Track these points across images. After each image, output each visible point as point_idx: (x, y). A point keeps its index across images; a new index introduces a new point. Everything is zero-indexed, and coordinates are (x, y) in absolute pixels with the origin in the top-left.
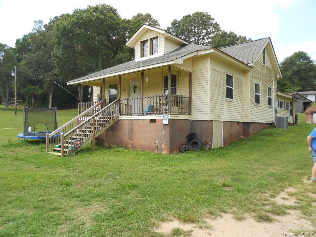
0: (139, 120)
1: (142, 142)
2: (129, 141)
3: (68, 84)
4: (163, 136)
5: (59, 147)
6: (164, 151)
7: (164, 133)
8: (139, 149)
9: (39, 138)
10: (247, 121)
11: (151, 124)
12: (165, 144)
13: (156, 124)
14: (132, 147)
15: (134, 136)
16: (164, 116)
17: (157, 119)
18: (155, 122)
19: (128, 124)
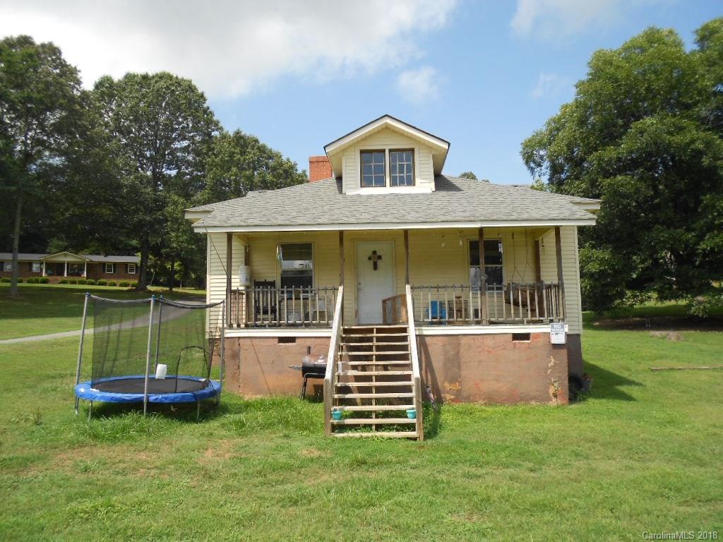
0: (482, 336)
1: (489, 386)
2: (448, 385)
4: (551, 368)
6: (554, 400)
7: (555, 363)
8: (483, 403)
11: (518, 346)
12: (556, 384)
13: (531, 344)
14: (458, 399)
15: (464, 373)
16: (552, 327)
17: (534, 333)
18: (528, 339)
19: (443, 346)
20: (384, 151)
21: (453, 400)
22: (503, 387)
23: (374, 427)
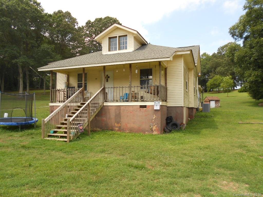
0: (128, 106)
1: (131, 125)
2: (116, 124)
3: (39, 70)
4: (154, 119)
5: (53, 132)
6: (155, 132)
7: (155, 117)
8: (128, 131)
9: (17, 124)
10: (192, 107)
11: (141, 110)
12: (156, 126)
13: (147, 110)
14: (120, 130)
15: (122, 120)
16: (155, 103)
17: (148, 105)
18: (146, 108)
19: (115, 110)
21: (118, 130)
22: (136, 126)
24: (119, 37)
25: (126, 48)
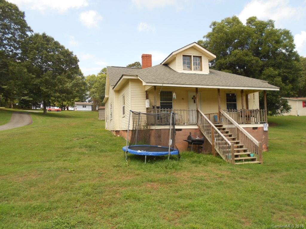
4: (263, 139)
11: (254, 131)
13: (258, 131)
16: (264, 125)
17: (259, 127)
20: (190, 56)
23: (244, 160)
24: (194, 56)
25: (201, 70)
